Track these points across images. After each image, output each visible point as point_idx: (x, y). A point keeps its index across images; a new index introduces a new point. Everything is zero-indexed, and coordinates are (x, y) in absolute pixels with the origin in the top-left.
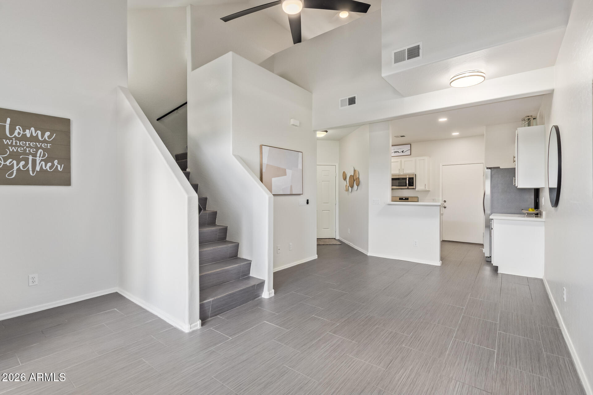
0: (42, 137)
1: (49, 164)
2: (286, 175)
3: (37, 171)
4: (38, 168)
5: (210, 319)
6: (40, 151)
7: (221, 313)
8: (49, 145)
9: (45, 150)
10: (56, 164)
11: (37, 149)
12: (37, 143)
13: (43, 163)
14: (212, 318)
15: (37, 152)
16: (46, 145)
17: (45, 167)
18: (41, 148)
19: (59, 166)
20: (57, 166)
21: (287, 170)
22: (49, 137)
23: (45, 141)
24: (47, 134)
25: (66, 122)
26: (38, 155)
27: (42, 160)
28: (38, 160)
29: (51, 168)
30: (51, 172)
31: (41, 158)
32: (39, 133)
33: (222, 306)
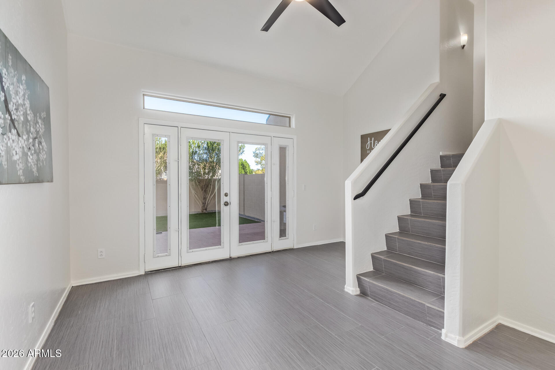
5: (370, 298)
7: (382, 303)
14: (372, 299)
33: (380, 295)
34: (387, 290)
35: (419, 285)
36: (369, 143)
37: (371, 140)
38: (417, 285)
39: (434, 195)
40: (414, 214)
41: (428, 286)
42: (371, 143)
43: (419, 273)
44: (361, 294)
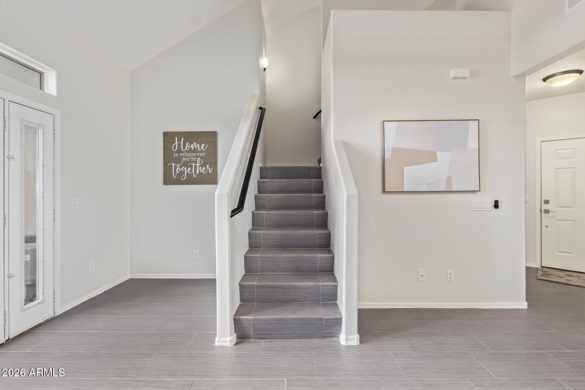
0: (200, 148)
1: (204, 168)
2: (436, 160)
3: (197, 174)
4: (198, 172)
5: (252, 340)
6: (199, 158)
7: (269, 338)
8: (204, 153)
9: (202, 158)
10: (208, 168)
11: (197, 157)
12: (197, 153)
13: (200, 167)
14: (256, 340)
15: (197, 160)
16: (202, 154)
17: (202, 171)
18: (199, 156)
19: (210, 169)
20: (208, 169)
21: (438, 154)
22: (204, 148)
23: (202, 151)
24: (203, 145)
25: (214, 134)
26: (198, 162)
27: (200, 166)
28: (198, 165)
29: (205, 171)
30: (206, 174)
31: (199, 164)
32: (198, 145)
33: (269, 330)
34: (280, 320)
35: (298, 301)
36: (176, 143)
37: (179, 140)
38: (296, 301)
39: (267, 206)
40: (256, 228)
41: (307, 299)
42: (179, 145)
43: (299, 288)
44: (239, 340)
